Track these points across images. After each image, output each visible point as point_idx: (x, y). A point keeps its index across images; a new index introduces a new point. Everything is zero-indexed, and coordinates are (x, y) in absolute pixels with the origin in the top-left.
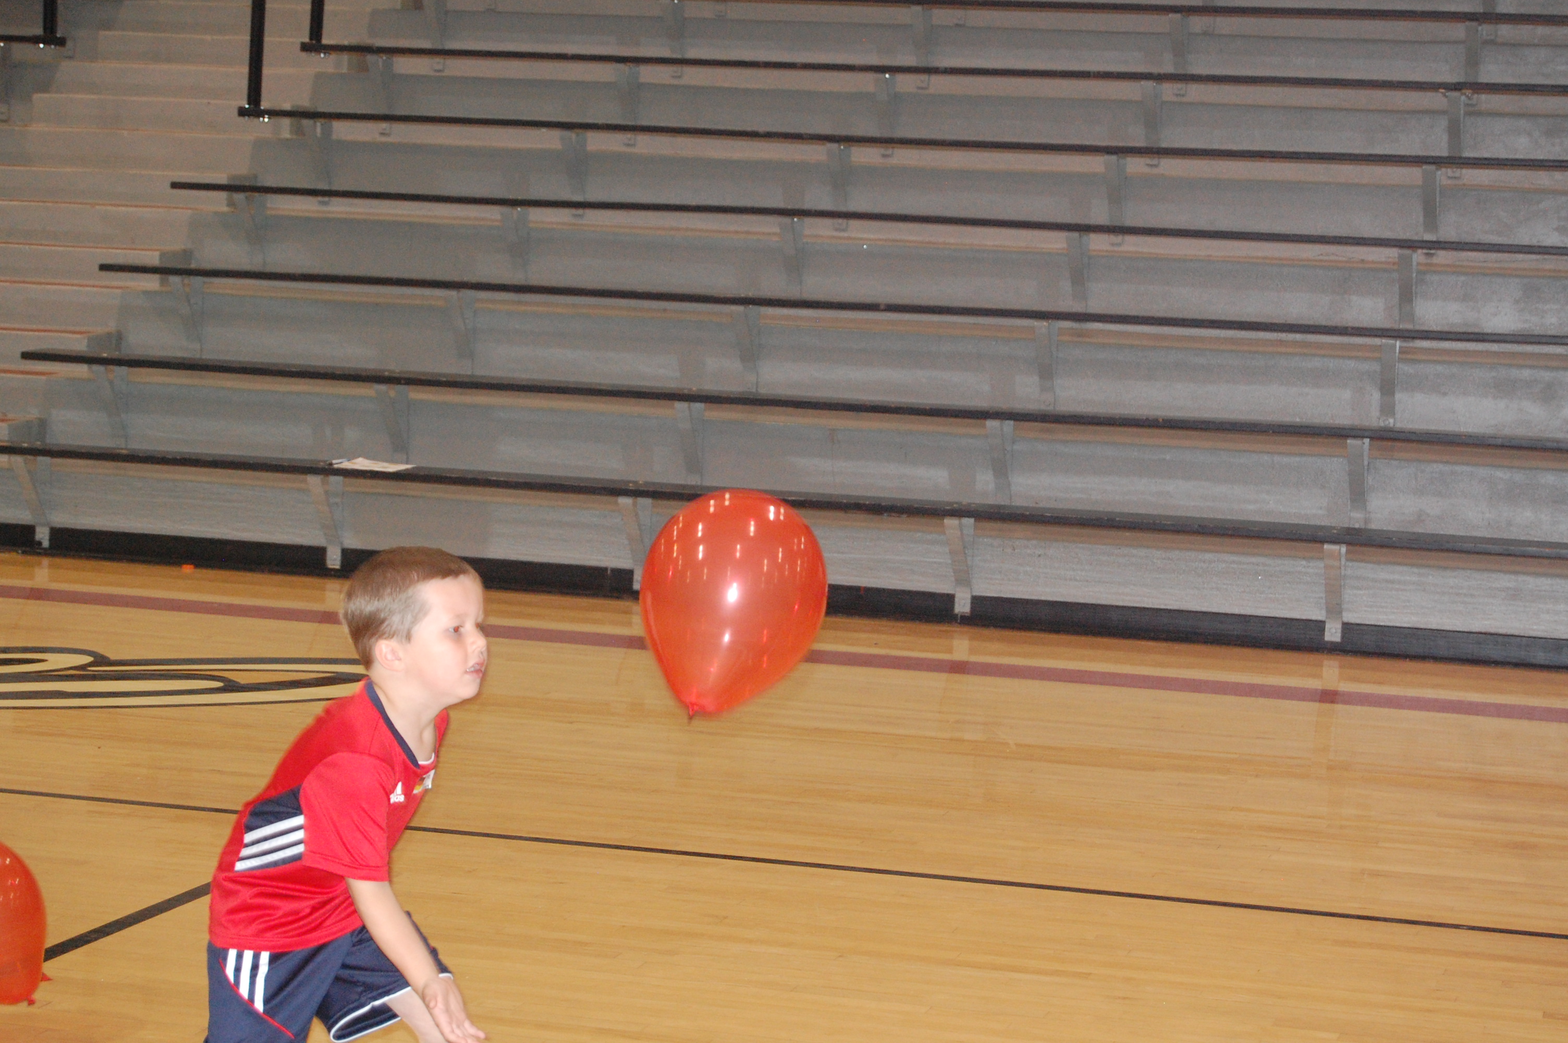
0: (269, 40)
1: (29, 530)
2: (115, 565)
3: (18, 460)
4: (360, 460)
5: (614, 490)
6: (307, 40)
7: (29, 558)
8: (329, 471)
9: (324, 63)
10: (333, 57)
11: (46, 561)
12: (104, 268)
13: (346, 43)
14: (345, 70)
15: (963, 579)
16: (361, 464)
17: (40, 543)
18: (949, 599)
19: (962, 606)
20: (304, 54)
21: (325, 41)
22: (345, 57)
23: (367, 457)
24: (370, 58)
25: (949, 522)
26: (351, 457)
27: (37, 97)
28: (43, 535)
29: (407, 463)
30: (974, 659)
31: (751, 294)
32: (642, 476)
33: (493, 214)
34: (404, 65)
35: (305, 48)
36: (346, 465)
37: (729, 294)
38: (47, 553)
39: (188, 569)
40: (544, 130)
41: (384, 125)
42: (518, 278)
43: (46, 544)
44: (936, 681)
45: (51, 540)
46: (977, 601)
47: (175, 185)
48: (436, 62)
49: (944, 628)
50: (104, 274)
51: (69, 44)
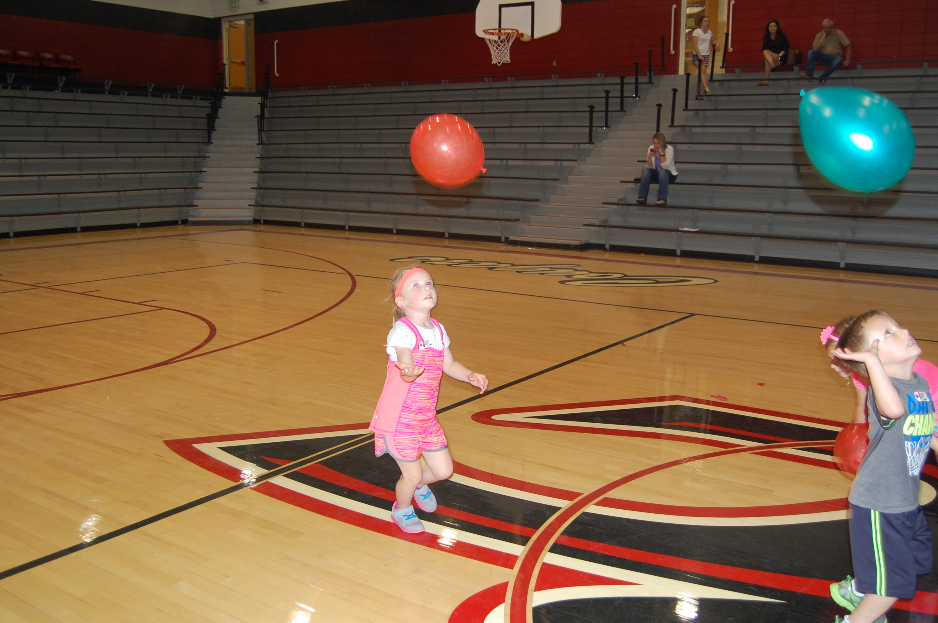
0: (661, 125)
1: (604, 245)
2: (625, 254)
3: (602, 228)
4: (686, 228)
5: (750, 236)
6: (670, 124)
7: (604, 252)
8: (678, 231)
9: (674, 130)
10: (677, 128)
11: (608, 253)
12: (622, 182)
13: (680, 125)
14: (679, 131)
15: (843, 259)
16: (686, 229)
17: (607, 248)
18: (839, 263)
19: (842, 265)
20: (670, 128)
21: (675, 124)
22: (679, 128)
23: (688, 227)
24: (686, 128)
25: (839, 243)
26: (684, 227)
27: (604, 141)
28: (607, 247)
29: (696, 229)
30: (846, 278)
31: (786, 186)
32: (758, 232)
33: (718, 167)
34: (694, 130)
35: (670, 126)
36: (682, 229)
37: (780, 186)
38: (608, 251)
39: (642, 255)
40: (731, 145)
41: (689, 145)
42: (724, 183)
43: (608, 248)
44: (836, 284)
45: (609, 248)
46: (846, 264)
47: (638, 161)
48: (702, 129)
49: (837, 271)
50: (622, 183)
51: (611, 128)
